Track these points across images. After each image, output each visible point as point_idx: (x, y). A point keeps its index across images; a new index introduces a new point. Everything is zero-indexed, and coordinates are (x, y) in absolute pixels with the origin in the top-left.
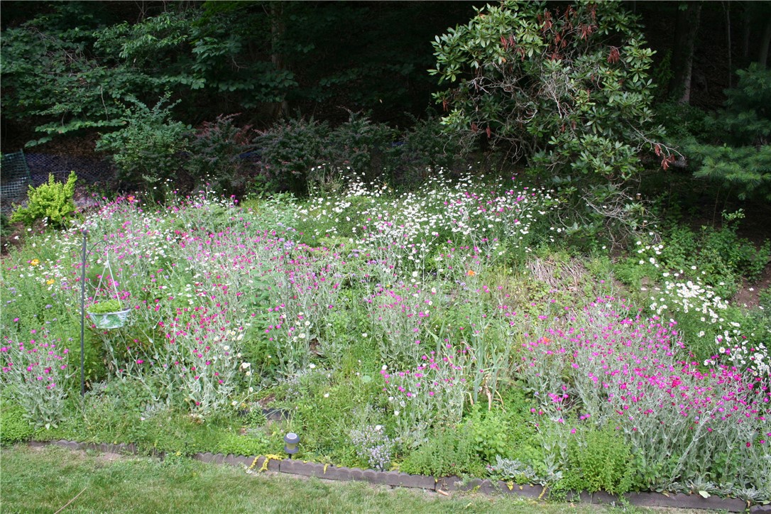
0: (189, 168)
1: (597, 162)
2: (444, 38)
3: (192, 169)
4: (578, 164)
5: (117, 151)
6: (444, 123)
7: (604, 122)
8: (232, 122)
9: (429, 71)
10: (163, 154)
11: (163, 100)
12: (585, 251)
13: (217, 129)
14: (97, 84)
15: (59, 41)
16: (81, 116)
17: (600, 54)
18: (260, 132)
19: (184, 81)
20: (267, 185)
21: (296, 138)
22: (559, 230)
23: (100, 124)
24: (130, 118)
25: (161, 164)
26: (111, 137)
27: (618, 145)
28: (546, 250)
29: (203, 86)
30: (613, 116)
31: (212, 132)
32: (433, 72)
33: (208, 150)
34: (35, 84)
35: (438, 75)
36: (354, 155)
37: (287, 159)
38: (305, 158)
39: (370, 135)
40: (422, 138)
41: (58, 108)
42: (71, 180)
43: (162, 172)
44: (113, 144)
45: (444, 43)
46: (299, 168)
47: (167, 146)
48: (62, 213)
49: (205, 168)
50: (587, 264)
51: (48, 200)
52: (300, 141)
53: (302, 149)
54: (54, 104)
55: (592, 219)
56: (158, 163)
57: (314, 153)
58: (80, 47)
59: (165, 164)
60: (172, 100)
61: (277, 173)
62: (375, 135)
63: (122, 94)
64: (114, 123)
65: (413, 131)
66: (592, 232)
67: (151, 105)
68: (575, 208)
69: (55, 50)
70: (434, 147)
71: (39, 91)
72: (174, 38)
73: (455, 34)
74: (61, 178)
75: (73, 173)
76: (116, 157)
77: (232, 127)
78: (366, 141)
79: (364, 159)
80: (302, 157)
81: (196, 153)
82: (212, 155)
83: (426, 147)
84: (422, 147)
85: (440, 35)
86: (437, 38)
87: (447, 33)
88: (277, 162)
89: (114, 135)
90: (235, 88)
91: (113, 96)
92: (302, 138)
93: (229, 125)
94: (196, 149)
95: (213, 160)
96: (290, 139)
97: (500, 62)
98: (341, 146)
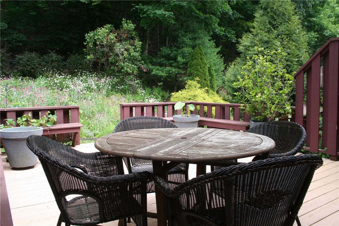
1: (128, 70)
2: (89, 34)
4: (123, 70)
7: (129, 60)
9: (84, 43)
12: (125, 93)
17: (128, 42)
18: (17, 56)
22: (118, 88)
27: (133, 66)
28: (115, 93)
30: (132, 58)
35: (87, 45)
36: (52, 65)
37: (28, 65)
38: (36, 66)
39: (57, 59)
40: (73, 61)
45: (88, 36)
46: (33, 68)
50: (126, 96)
52: (33, 60)
53: (34, 63)
55: (127, 85)
61: (25, 70)
62: (58, 59)
65: (70, 58)
66: (127, 88)
68: (122, 82)
70: (78, 64)
73: (91, 34)
78: (56, 61)
79: (56, 67)
80: (35, 65)
84: (74, 64)
86: (86, 34)
87: (89, 33)
88: (25, 66)
93: (4, 53)
96: (30, 59)
97: (105, 43)
98: (47, 62)
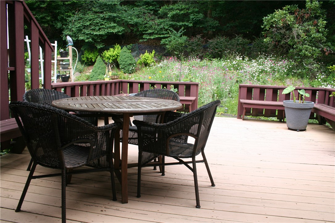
0: (187, 50)
1: (307, 53)
2: (266, 17)
3: (188, 50)
4: (302, 53)
5: (167, 44)
6: (264, 41)
7: (310, 41)
8: (201, 37)
9: (261, 26)
10: (181, 46)
11: (181, 30)
12: (302, 77)
13: (196, 39)
14: (161, 24)
15: (146, 10)
16: (156, 34)
17: (311, 22)
18: (209, 40)
19: (187, 24)
20: (210, 56)
21: (220, 42)
22: (295, 71)
23: (162, 36)
24: (171, 35)
25: (180, 49)
26: (165, 40)
27: (314, 48)
28: (291, 77)
29: (192, 26)
30: (313, 40)
31: (195, 40)
32: (262, 27)
33: (194, 45)
34: (142, 24)
35: (264, 28)
36: (237, 48)
37: (217, 48)
38: (223, 49)
39: (242, 42)
40: (258, 44)
41: (150, 31)
42: (153, 52)
43: (180, 51)
44: (166, 42)
45: (266, 19)
46: (220, 51)
47: (183, 44)
48: (151, 62)
49: (193, 50)
50: (302, 81)
51: (147, 58)
52: (221, 44)
53: (221, 46)
54: (148, 30)
55: (305, 69)
56: (179, 49)
57: (225, 47)
58: (152, 12)
59: (181, 48)
60: (184, 30)
61: (214, 53)
62: (243, 42)
63: (168, 27)
64: (166, 36)
65: (255, 41)
66: (305, 72)
67: (177, 31)
68: (300, 65)
69: (145, 13)
70: (261, 47)
71: (144, 26)
72: (185, 11)
73: (269, 17)
74: (150, 52)
75: (154, 50)
76: (167, 46)
77: (201, 38)
78: (241, 44)
79: (240, 50)
80: (221, 48)
81: (190, 46)
82: (195, 47)
83: (259, 46)
84: (257, 46)
85: (265, 17)
86: (264, 17)
87: (267, 16)
88: (214, 49)
89: (166, 39)
90: (202, 26)
91: (166, 28)
92: (222, 43)
93: (200, 38)
94: (190, 45)
95: (195, 48)
96: (218, 43)
97: (281, 25)
98: (233, 45)
